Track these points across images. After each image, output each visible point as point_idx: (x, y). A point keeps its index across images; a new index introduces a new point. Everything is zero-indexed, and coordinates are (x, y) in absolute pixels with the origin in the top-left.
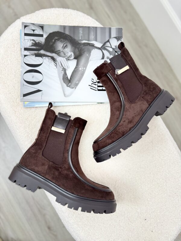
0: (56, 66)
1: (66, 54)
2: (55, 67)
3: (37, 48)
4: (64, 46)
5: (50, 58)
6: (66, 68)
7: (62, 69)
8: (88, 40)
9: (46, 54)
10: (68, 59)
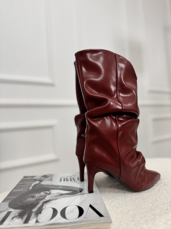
0: (56, 199)
1: (42, 195)
2: (58, 200)
3: (27, 214)
4: (31, 197)
5: (45, 204)
6: (59, 194)
7: (61, 196)
8: (30, 186)
9: (39, 207)
10: (49, 194)
